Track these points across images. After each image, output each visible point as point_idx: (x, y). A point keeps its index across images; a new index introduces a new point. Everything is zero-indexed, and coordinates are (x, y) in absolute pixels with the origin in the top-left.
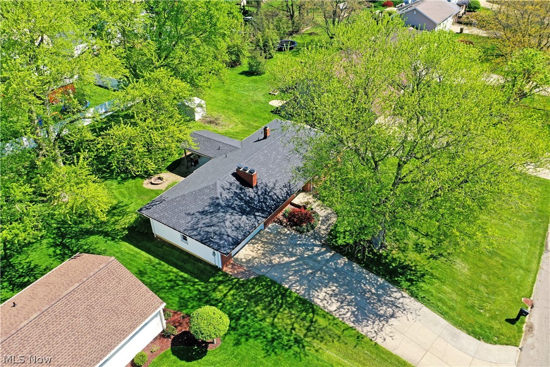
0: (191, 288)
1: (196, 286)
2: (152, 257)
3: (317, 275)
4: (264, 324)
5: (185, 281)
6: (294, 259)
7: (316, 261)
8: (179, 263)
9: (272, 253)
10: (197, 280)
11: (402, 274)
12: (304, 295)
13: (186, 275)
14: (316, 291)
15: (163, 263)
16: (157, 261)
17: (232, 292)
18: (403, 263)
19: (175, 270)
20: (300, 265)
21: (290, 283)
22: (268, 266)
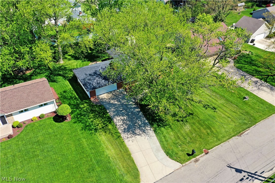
0: (75, 101)
1: (77, 101)
2: (72, 88)
3: (123, 111)
4: (89, 120)
5: (76, 98)
6: (119, 103)
7: (127, 107)
8: (79, 92)
9: (113, 99)
10: (79, 99)
11: (157, 122)
12: (111, 116)
13: (77, 97)
14: (118, 117)
15: (74, 91)
16: (73, 90)
17: (87, 107)
18: (162, 118)
19: (76, 94)
20: (120, 106)
21: (110, 111)
22: (108, 103)
